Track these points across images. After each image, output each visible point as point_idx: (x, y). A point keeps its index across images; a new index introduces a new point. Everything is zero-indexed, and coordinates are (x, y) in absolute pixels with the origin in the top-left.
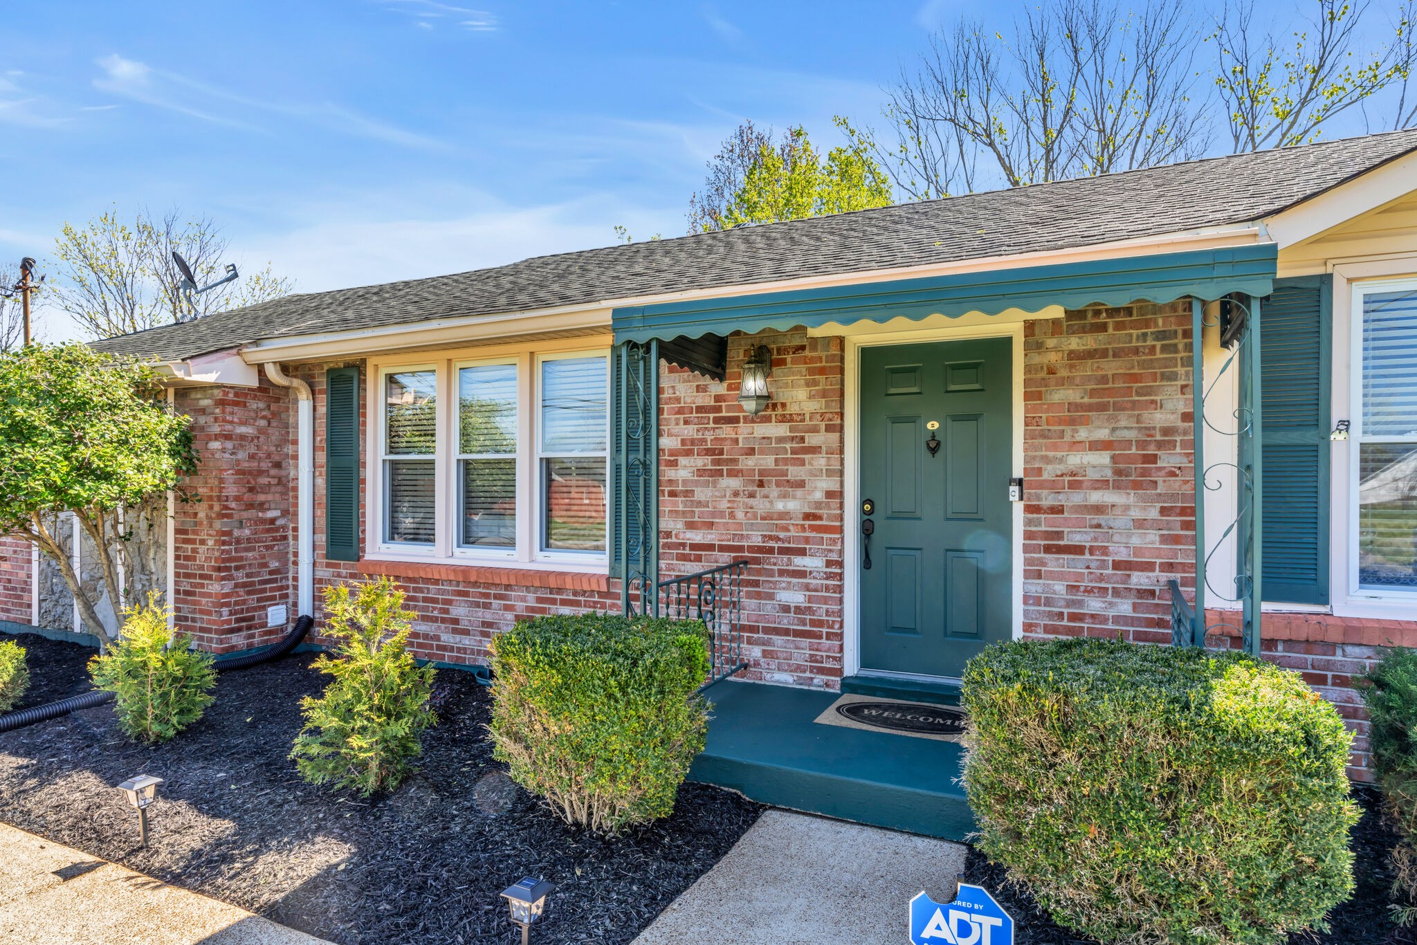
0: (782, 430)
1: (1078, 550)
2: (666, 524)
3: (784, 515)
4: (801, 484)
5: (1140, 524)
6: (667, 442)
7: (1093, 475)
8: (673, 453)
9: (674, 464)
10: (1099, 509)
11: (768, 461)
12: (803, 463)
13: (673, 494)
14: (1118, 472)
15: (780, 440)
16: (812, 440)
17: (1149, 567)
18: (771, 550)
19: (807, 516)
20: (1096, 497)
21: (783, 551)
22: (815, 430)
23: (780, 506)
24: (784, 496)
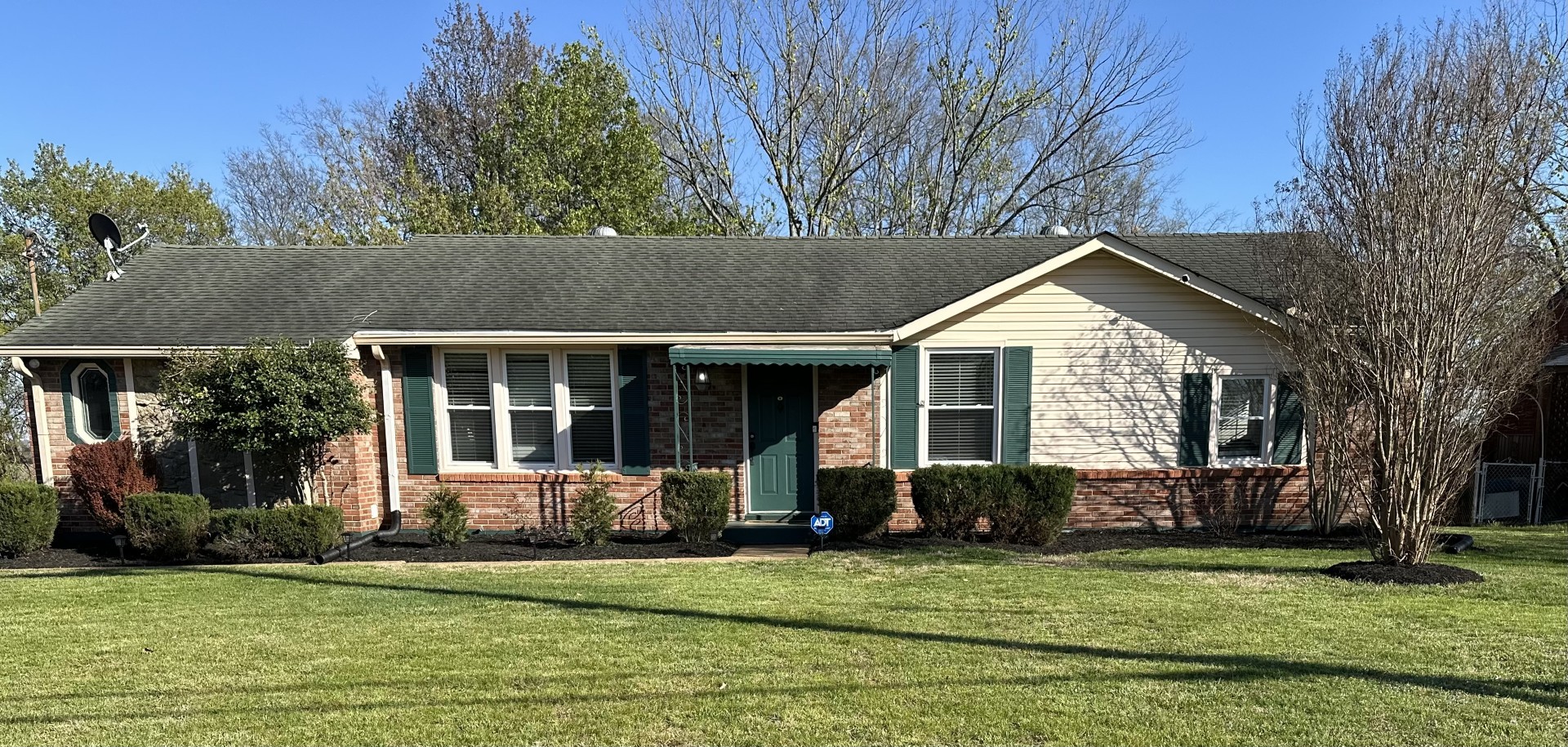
0: (713, 399)
1: (838, 452)
2: (652, 446)
3: (716, 440)
4: (724, 425)
5: (860, 441)
6: (651, 403)
7: (844, 420)
8: (656, 409)
9: (657, 415)
10: (846, 435)
11: (708, 414)
12: (724, 415)
13: (656, 430)
14: (853, 420)
15: (713, 404)
16: (729, 404)
17: (862, 457)
18: (710, 457)
19: (727, 440)
20: (845, 430)
21: (715, 457)
22: (730, 399)
23: (714, 436)
24: (715, 431)
